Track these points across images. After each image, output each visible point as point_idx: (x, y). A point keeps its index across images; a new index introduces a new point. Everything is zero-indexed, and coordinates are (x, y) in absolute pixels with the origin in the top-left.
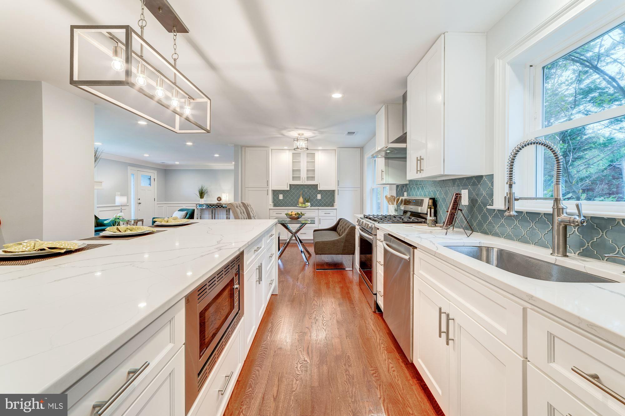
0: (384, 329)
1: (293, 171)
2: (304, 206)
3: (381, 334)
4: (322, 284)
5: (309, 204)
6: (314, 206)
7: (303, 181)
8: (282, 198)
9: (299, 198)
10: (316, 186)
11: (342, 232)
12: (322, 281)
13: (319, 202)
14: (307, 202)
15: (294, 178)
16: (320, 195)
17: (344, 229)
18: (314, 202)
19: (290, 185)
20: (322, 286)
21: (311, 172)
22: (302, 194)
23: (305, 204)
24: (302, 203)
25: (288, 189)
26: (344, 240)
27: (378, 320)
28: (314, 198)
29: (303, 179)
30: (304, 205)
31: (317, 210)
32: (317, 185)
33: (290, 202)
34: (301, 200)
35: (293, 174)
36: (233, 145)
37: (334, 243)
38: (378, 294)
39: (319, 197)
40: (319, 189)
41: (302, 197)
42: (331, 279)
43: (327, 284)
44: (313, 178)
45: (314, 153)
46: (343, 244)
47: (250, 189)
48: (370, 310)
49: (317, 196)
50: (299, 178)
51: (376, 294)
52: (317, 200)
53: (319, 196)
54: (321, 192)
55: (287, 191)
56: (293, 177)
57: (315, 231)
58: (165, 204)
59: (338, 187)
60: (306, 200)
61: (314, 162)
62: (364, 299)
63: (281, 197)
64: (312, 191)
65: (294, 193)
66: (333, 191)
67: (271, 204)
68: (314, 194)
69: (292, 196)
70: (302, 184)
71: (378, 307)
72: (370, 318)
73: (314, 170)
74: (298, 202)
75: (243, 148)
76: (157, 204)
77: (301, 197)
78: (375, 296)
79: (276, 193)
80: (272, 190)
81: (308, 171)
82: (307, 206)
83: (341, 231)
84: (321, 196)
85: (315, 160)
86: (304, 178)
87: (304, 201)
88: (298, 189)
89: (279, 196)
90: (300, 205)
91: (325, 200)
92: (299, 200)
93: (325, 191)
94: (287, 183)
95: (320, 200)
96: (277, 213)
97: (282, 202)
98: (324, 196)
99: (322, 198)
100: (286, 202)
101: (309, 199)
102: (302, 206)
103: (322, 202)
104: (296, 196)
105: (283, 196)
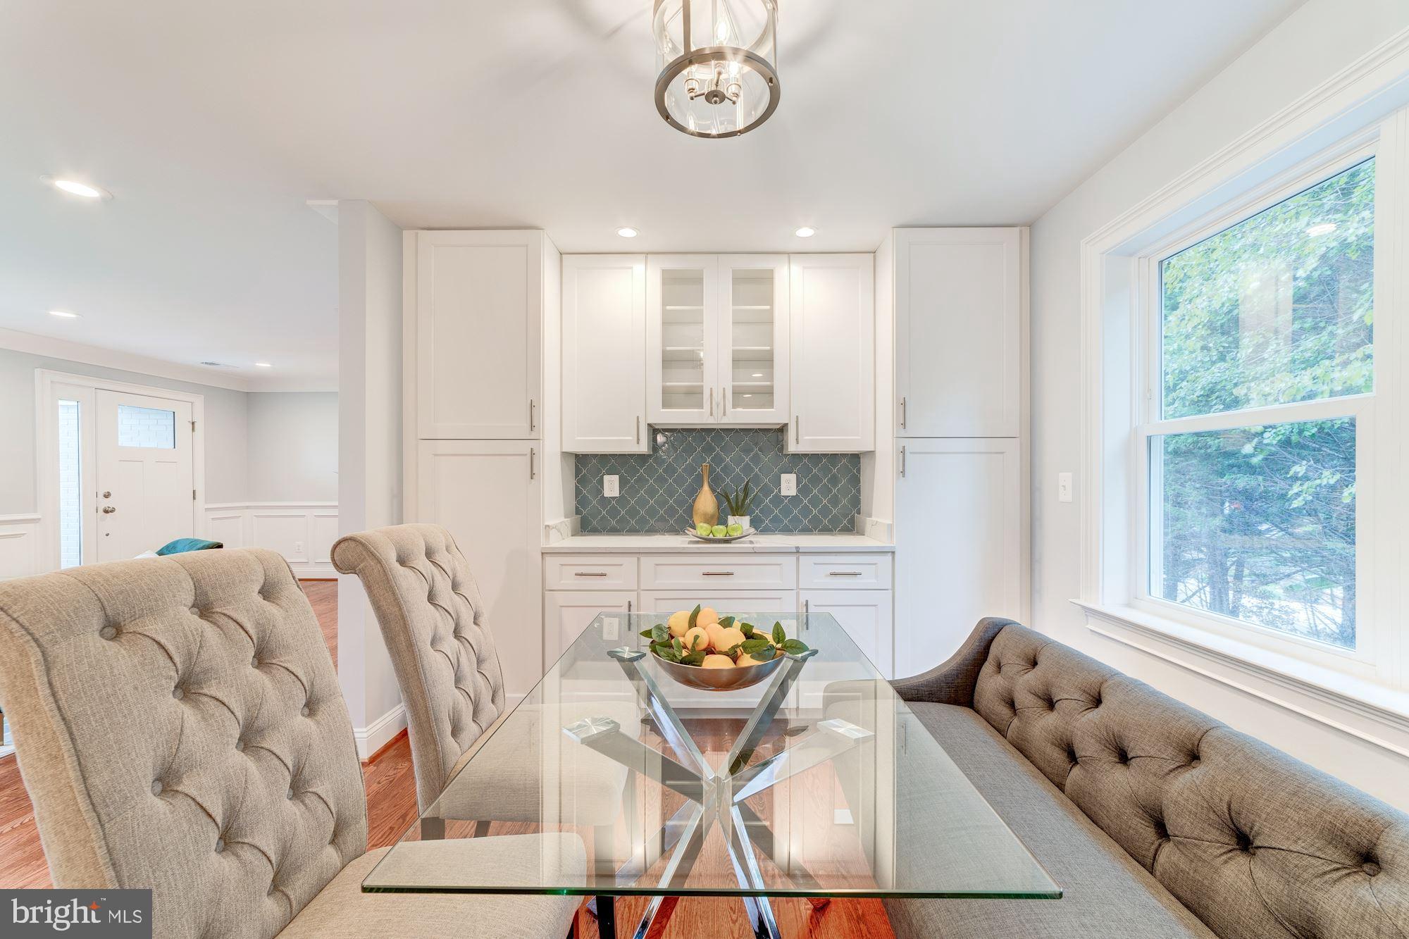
1: (667, 357)
2: (719, 537)
5: (745, 521)
6: (770, 533)
7: (716, 410)
8: (616, 494)
9: (694, 491)
10: (780, 433)
13: (787, 511)
14: (738, 510)
15: (669, 399)
16: (793, 477)
18: (768, 511)
19: (652, 428)
21: (755, 363)
22: (712, 471)
23: (726, 525)
24: (709, 520)
25: (643, 448)
28: (766, 491)
29: (718, 397)
30: (720, 532)
31: (793, 559)
32: (786, 427)
33: (652, 512)
34: (706, 501)
35: (665, 376)
36: (335, 202)
39: (789, 485)
40: (790, 448)
41: (710, 487)
44: (765, 395)
45: (771, 273)
47: (443, 447)
49: (778, 483)
50: (696, 396)
52: (778, 499)
53: (788, 481)
54: (796, 462)
55: (642, 458)
56: (664, 388)
58: (247, 507)
59: (903, 433)
60: (731, 505)
61: (770, 316)
63: (611, 486)
64: (759, 460)
65: (670, 470)
66: (856, 461)
67: (564, 521)
68: (766, 469)
69: (661, 480)
70: (710, 423)
73: (768, 356)
74: (690, 510)
76: (207, 510)
77: (706, 488)
79: (584, 467)
80: (565, 455)
81: (737, 357)
82: (735, 535)
84: (799, 481)
86: (721, 395)
87: (719, 507)
88: (689, 449)
89: (601, 482)
90: (703, 529)
91: (814, 501)
92: (694, 501)
93: (816, 458)
94: (638, 417)
95: (794, 499)
96: (582, 575)
97: (613, 512)
98: (815, 480)
99: (802, 489)
100: (633, 512)
101: (741, 495)
102: (711, 536)
103: (805, 511)
104: (680, 481)
105: (622, 482)
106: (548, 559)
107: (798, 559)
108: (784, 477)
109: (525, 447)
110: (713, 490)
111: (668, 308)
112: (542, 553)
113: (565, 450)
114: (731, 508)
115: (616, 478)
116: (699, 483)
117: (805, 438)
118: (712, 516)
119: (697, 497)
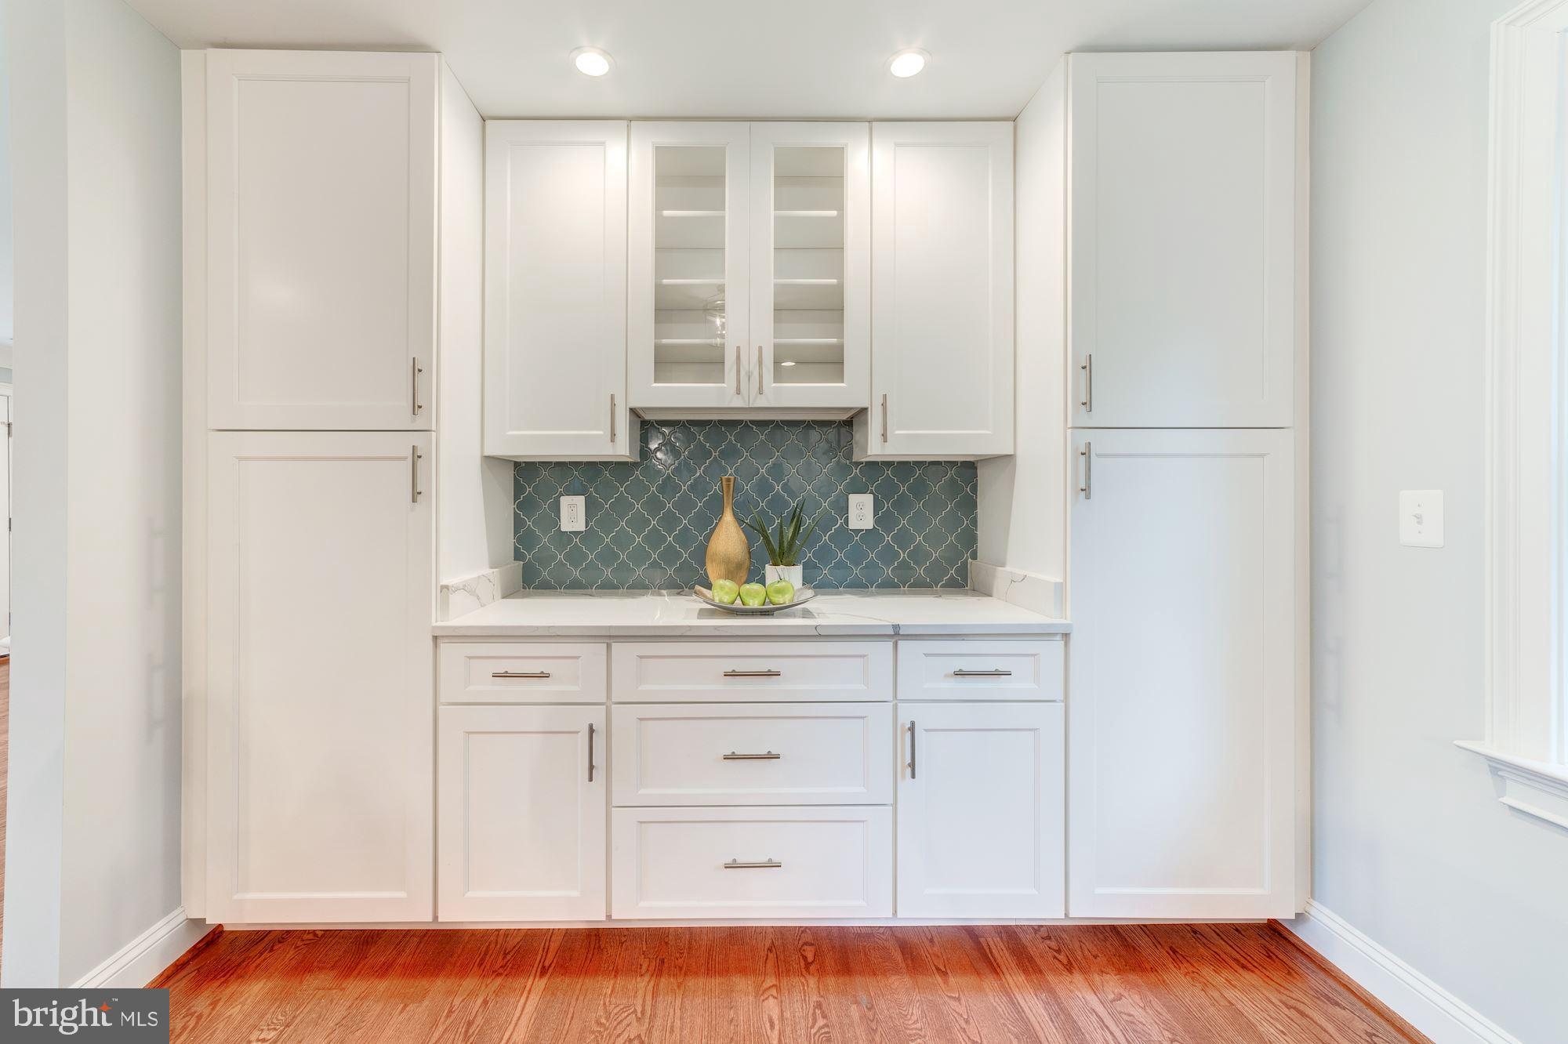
2: (753, 604)
5: (794, 575)
7: (748, 377)
8: (580, 526)
9: (708, 523)
10: (850, 423)
14: (782, 556)
15: (666, 362)
16: (867, 500)
18: (830, 555)
19: (636, 415)
21: (814, 310)
22: (737, 490)
23: (762, 581)
24: (735, 575)
25: (624, 451)
28: (826, 523)
29: (749, 362)
30: (753, 592)
31: (889, 645)
32: (863, 415)
33: (637, 559)
34: (728, 539)
35: (659, 330)
39: (861, 512)
40: (867, 451)
41: (735, 514)
45: (842, 149)
49: (844, 510)
50: (711, 359)
52: (845, 534)
53: (860, 507)
54: (874, 475)
55: (620, 468)
56: (658, 348)
60: (770, 547)
61: (838, 225)
63: (573, 513)
64: (807, 471)
69: (652, 504)
70: (739, 407)
73: (834, 296)
74: (701, 554)
77: (728, 517)
79: (528, 483)
80: (491, 462)
81: (782, 298)
84: (877, 507)
85: (841, 208)
86: (755, 361)
87: (751, 550)
88: (701, 450)
89: (556, 508)
90: (725, 590)
91: (903, 542)
92: (708, 538)
93: (909, 468)
94: (612, 397)
95: (869, 535)
96: (506, 676)
97: (576, 557)
98: (907, 506)
99: (882, 518)
100: (607, 556)
101: (787, 532)
102: (739, 604)
103: (887, 555)
104: (685, 505)
105: (590, 508)
106: (445, 648)
108: (854, 499)
109: (403, 445)
110: (740, 521)
111: (666, 213)
112: (435, 638)
113: (488, 453)
114: (772, 551)
115: (580, 501)
116: (715, 509)
117: (896, 432)
118: (739, 566)
119: (712, 531)
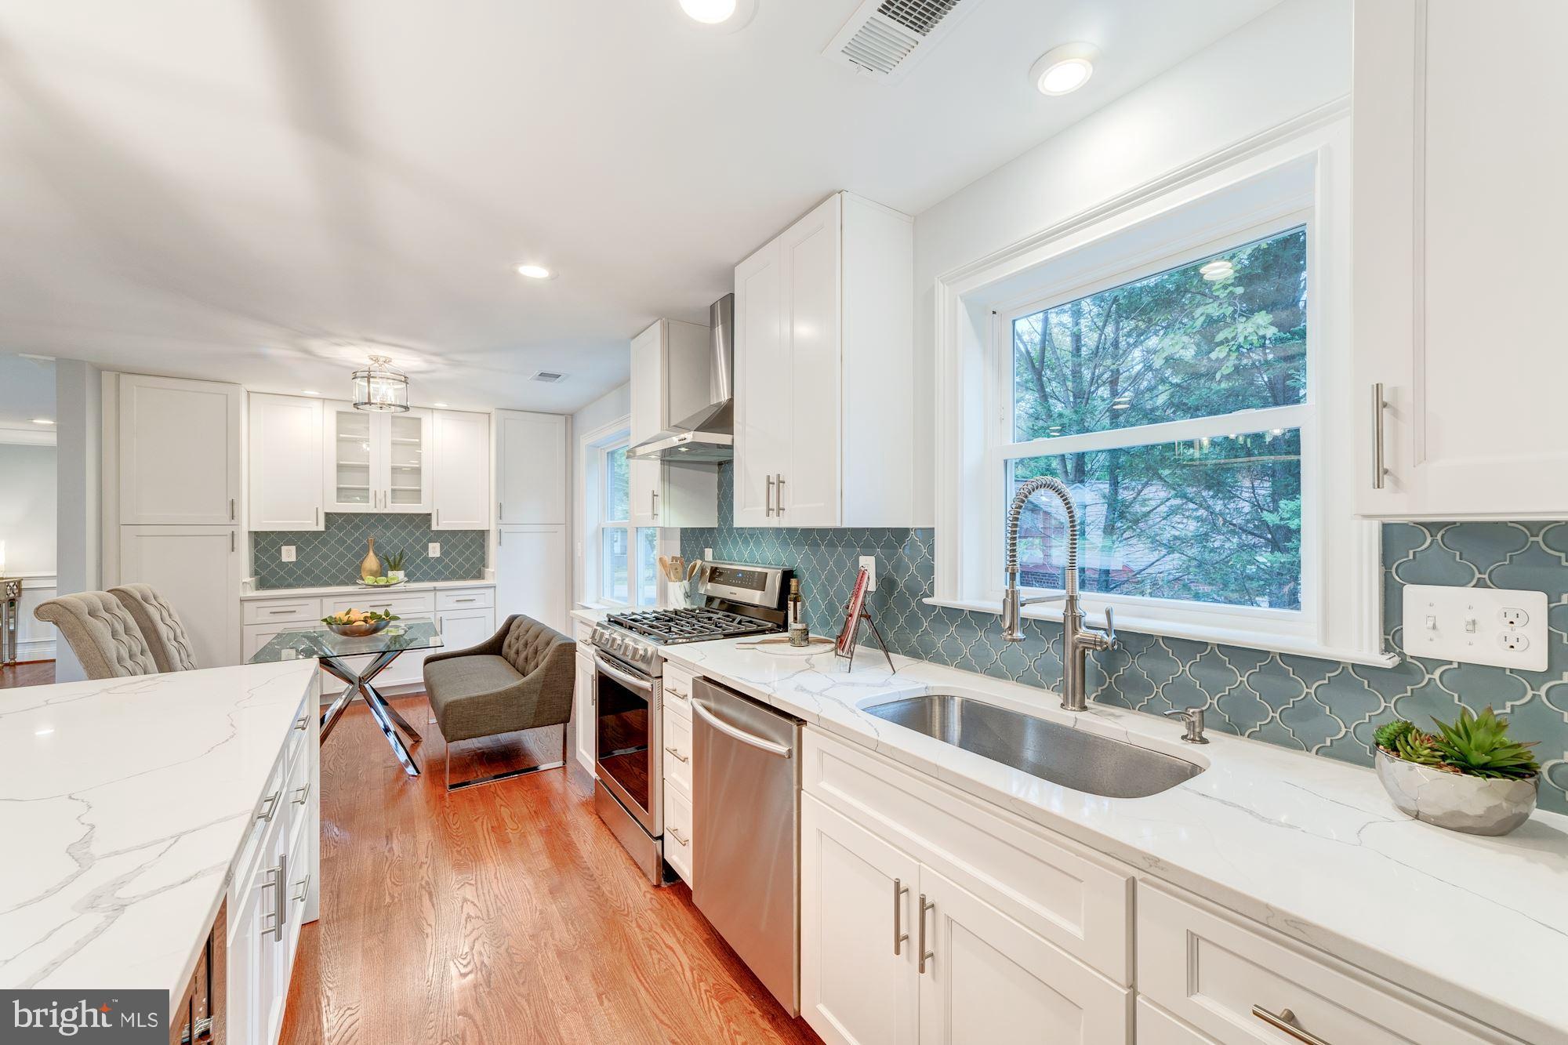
0: (696, 930)
1: (340, 468)
2: (381, 584)
3: (691, 950)
4: (481, 836)
5: (401, 575)
6: (418, 580)
7: (379, 501)
8: (293, 559)
9: (361, 556)
10: (427, 518)
11: (526, 659)
12: (478, 825)
13: (433, 567)
14: (395, 567)
15: (342, 493)
16: (437, 545)
17: (531, 650)
18: (419, 567)
19: (327, 514)
20: (482, 842)
21: (409, 475)
22: (375, 543)
23: (386, 576)
24: (374, 574)
25: (321, 527)
26: (539, 686)
27: (673, 908)
28: (418, 554)
29: (380, 496)
30: (382, 580)
31: (433, 593)
32: (430, 514)
33: (325, 572)
34: (371, 562)
35: (339, 480)
36: (51, 359)
37: (505, 699)
38: (668, 837)
39: (434, 550)
40: (434, 527)
41: (375, 552)
42: (505, 812)
43: (498, 829)
44: (416, 495)
45: (420, 419)
46: (535, 698)
47: (144, 530)
48: (642, 882)
49: (426, 548)
50: (364, 493)
51: (661, 838)
52: (427, 560)
53: (434, 548)
54: (440, 536)
55: (317, 534)
56: (338, 489)
57: (428, 661)
59: (500, 521)
60: (390, 563)
61: (419, 445)
62: (618, 853)
63: (289, 554)
64: (411, 534)
65: (341, 542)
66: (482, 535)
67: (248, 579)
68: (418, 541)
69: (333, 548)
70: (375, 511)
71: (668, 873)
72: (651, 910)
73: (417, 471)
74: (358, 569)
75: (108, 378)
77: (371, 553)
78: (660, 842)
79: (265, 543)
80: (249, 532)
81: (394, 470)
82: (393, 582)
83: (522, 656)
84: (442, 548)
85: (420, 439)
86: (383, 496)
87: (381, 565)
88: (357, 527)
89: (279, 551)
90: (369, 580)
91: (453, 561)
92: (362, 562)
93: (454, 533)
94: (317, 509)
95: (437, 559)
96: (274, 613)
97: (291, 572)
98: (454, 546)
99: (444, 553)
100: (308, 572)
101: (398, 557)
102: (376, 584)
103: (446, 567)
104: (349, 548)
105: (299, 551)
106: (246, 604)
107: (435, 594)
108: (431, 545)
109: (228, 530)
110: (376, 554)
111: (341, 435)
112: (241, 600)
113: (251, 530)
114: (391, 566)
115: (293, 548)
116: (365, 549)
117: (444, 521)
118: (376, 572)
119: (364, 559)
